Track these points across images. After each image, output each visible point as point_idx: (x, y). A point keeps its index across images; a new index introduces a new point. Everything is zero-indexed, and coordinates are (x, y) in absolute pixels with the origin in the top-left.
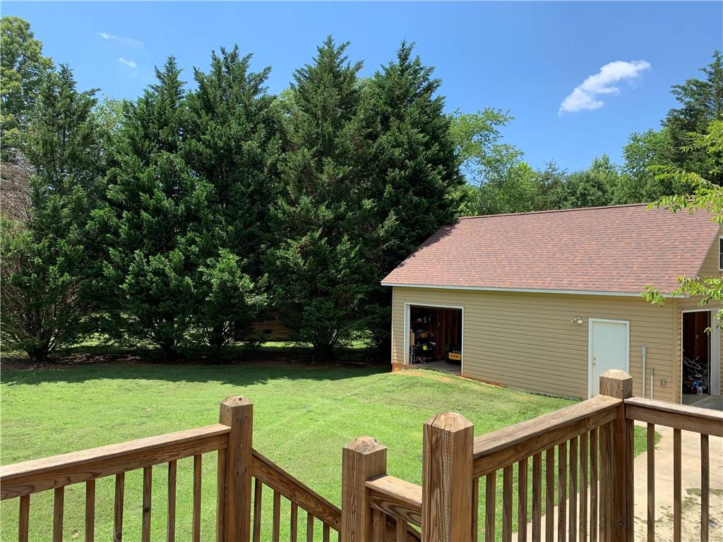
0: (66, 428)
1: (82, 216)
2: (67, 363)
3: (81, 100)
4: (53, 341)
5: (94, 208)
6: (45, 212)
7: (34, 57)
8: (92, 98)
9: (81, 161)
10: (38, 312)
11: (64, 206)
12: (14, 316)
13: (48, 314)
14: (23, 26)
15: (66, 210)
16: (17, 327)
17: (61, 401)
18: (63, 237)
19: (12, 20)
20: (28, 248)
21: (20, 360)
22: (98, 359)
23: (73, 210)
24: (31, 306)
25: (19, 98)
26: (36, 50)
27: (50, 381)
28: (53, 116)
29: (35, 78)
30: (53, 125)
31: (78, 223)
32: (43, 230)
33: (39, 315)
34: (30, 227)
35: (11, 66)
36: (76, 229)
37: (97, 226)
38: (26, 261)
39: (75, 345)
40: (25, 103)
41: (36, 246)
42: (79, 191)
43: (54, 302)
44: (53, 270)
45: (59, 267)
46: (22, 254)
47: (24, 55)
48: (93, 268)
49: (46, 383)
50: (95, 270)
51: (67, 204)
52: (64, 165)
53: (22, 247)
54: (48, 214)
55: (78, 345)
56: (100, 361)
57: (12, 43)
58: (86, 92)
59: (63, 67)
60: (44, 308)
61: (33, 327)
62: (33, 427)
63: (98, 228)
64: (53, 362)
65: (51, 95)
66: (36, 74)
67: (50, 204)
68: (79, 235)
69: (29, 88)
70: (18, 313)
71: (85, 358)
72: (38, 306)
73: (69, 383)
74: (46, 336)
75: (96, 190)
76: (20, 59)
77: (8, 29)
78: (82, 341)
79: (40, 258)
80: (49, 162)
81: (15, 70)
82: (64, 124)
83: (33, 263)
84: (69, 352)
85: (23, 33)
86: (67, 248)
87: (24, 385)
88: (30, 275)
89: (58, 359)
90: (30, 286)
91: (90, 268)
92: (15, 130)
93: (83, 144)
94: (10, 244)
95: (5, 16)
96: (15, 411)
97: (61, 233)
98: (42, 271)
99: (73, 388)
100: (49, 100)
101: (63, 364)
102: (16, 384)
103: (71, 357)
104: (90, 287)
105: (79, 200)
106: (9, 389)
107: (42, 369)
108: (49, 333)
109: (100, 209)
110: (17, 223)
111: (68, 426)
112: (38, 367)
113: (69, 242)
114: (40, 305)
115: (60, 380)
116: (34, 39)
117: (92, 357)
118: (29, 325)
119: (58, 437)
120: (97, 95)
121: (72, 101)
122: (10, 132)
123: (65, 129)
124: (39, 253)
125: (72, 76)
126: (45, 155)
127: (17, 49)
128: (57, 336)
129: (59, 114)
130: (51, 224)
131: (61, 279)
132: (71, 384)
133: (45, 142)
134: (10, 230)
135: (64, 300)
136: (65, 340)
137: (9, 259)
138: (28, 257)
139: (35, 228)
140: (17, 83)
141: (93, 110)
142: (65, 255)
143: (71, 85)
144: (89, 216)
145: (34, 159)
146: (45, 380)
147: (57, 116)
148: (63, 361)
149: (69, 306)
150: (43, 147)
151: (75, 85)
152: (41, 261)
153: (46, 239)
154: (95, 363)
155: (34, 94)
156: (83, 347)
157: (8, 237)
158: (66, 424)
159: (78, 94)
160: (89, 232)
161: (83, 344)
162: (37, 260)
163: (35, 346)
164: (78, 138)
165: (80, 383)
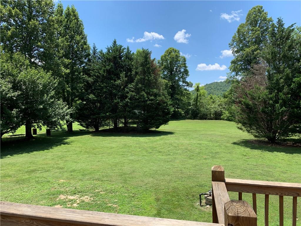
0: (287, 173)
1: (289, 82)
2: (284, 145)
3: (287, 30)
4: (278, 135)
5: (295, 77)
6: (273, 82)
7: (265, 19)
8: (292, 28)
9: (288, 58)
10: (271, 123)
11: (281, 78)
12: (262, 124)
13: (275, 124)
14: (260, 8)
15: (282, 80)
16: (263, 128)
17: (283, 161)
18: (281, 92)
19: (255, 7)
20: (267, 97)
21: (265, 142)
22: (298, 145)
23: (285, 79)
24: (269, 120)
25: (259, 38)
26: (265, 16)
27: (277, 152)
28: (275, 41)
29: (265, 28)
30: (275, 45)
31: (287, 85)
32: (272, 89)
33: (271, 124)
34: (267, 88)
35: (256, 26)
36: (287, 88)
37: (296, 85)
38: (266, 102)
39: (288, 138)
40: (262, 39)
41: (270, 96)
42: (288, 71)
43: (278, 119)
44: (277, 106)
45: (280, 104)
46: (264, 100)
47: (261, 20)
48: (295, 104)
49: (276, 152)
50: (296, 105)
51: (282, 77)
52: (280, 60)
53: (265, 97)
54: (274, 83)
55: (289, 138)
56: (299, 146)
57: (256, 17)
58: (289, 27)
59: (279, 19)
60: (274, 121)
61: (269, 128)
62: (273, 169)
63: (297, 86)
64: (278, 144)
65: (274, 33)
66: (265, 26)
67: (275, 78)
68: (288, 90)
69: (262, 33)
70: (263, 123)
71: (292, 144)
72: (271, 121)
73: (286, 153)
74: (275, 133)
75: (295, 69)
76: (259, 22)
77: (254, 12)
78: (291, 136)
79: (272, 100)
80: (274, 61)
81: (257, 27)
82: (280, 43)
83: (269, 103)
84: (285, 140)
85: (260, 11)
86: (283, 96)
87: (267, 152)
88: (268, 108)
89: (280, 143)
90: (268, 112)
91: (293, 104)
92: (259, 51)
93: (289, 50)
94: (260, 96)
95: (253, 7)
96: (265, 162)
97: (280, 90)
98: (273, 106)
99: (288, 156)
100: (273, 35)
101: (282, 145)
102: (264, 151)
103: (285, 143)
104: (293, 112)
105: (288, 74)
106: (262, 152)
107: (273, 146)
108: (276, 132)
109: (298, 78)
110: (262, 88)
111: (288, 172)
112: (272, 145)
113: (284, 94)
114: (272, 120)
115: (282, 152)
116: (264, 12)
117: (295, 143)
118: (268, 128)
119: (285, 175)
120: (294, 26)
121: (283, 33)
122: (256, 52)
123: (280, 46)
124: (271, 99)
125: (282, 21)
126: (272, 58)
127: (258, 18)
128: (279, 133)
129: (277, 39)
130: (276, 86)
131: (281, 109)
132: (287, 154)
133: (272, 53)
134: (260, 90)
135: (282, 118)
136: (283, 135)
137: (260, 102)
138: (267, 101)
139: (269, 89)
140: (258, 32)
141: (292, 34)
142: (282, 99)
143: (282, 25)
144: (292, 81)
145: (268, 61)
146: (275, 151)
147: (277, 40)
148: (282, 144)
149: (284, 121)
150: (271, 55)
151: (284, 25)
152: (272, 102)
153: (274, 93)
154: (297, 146)
155: (265, 34)
156: (291, 139)
157: (259, 93)
158: (287, 171)
159: (285, 29)
160: (293, 88)
161: (292, 138)
162: (271, 102)
163: (270, 137)
164: (286, 48)
165: (291, 154)
